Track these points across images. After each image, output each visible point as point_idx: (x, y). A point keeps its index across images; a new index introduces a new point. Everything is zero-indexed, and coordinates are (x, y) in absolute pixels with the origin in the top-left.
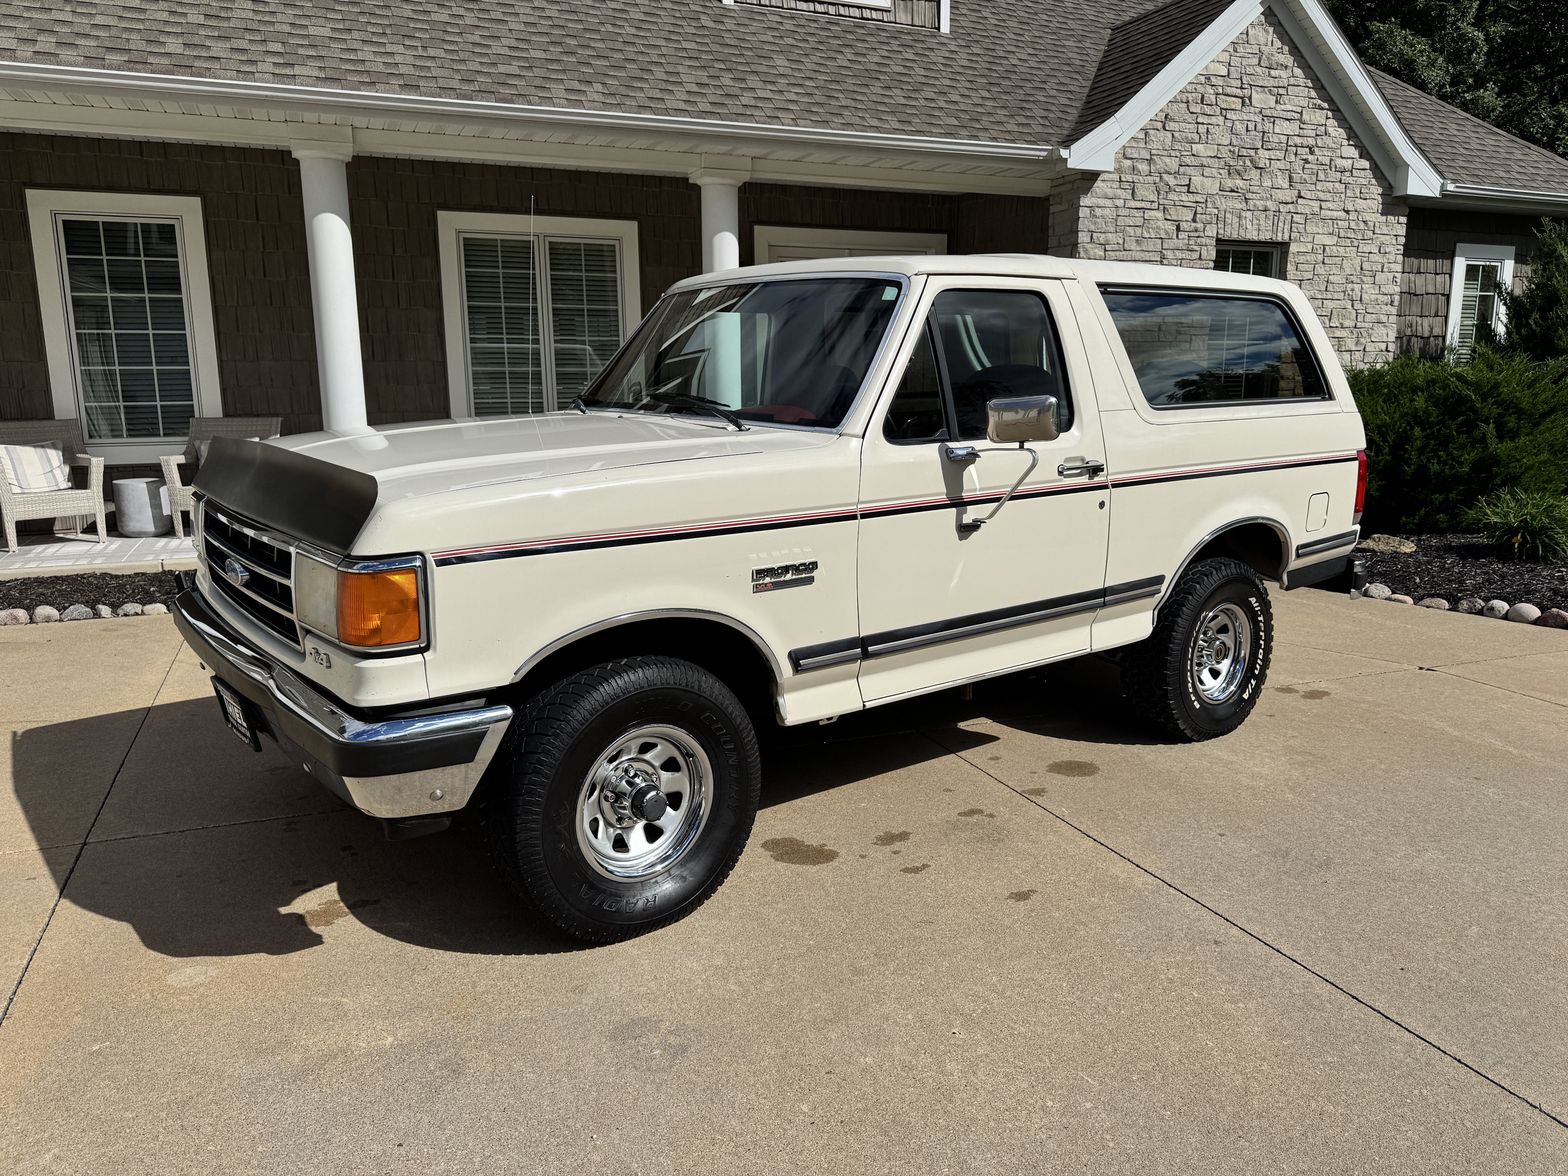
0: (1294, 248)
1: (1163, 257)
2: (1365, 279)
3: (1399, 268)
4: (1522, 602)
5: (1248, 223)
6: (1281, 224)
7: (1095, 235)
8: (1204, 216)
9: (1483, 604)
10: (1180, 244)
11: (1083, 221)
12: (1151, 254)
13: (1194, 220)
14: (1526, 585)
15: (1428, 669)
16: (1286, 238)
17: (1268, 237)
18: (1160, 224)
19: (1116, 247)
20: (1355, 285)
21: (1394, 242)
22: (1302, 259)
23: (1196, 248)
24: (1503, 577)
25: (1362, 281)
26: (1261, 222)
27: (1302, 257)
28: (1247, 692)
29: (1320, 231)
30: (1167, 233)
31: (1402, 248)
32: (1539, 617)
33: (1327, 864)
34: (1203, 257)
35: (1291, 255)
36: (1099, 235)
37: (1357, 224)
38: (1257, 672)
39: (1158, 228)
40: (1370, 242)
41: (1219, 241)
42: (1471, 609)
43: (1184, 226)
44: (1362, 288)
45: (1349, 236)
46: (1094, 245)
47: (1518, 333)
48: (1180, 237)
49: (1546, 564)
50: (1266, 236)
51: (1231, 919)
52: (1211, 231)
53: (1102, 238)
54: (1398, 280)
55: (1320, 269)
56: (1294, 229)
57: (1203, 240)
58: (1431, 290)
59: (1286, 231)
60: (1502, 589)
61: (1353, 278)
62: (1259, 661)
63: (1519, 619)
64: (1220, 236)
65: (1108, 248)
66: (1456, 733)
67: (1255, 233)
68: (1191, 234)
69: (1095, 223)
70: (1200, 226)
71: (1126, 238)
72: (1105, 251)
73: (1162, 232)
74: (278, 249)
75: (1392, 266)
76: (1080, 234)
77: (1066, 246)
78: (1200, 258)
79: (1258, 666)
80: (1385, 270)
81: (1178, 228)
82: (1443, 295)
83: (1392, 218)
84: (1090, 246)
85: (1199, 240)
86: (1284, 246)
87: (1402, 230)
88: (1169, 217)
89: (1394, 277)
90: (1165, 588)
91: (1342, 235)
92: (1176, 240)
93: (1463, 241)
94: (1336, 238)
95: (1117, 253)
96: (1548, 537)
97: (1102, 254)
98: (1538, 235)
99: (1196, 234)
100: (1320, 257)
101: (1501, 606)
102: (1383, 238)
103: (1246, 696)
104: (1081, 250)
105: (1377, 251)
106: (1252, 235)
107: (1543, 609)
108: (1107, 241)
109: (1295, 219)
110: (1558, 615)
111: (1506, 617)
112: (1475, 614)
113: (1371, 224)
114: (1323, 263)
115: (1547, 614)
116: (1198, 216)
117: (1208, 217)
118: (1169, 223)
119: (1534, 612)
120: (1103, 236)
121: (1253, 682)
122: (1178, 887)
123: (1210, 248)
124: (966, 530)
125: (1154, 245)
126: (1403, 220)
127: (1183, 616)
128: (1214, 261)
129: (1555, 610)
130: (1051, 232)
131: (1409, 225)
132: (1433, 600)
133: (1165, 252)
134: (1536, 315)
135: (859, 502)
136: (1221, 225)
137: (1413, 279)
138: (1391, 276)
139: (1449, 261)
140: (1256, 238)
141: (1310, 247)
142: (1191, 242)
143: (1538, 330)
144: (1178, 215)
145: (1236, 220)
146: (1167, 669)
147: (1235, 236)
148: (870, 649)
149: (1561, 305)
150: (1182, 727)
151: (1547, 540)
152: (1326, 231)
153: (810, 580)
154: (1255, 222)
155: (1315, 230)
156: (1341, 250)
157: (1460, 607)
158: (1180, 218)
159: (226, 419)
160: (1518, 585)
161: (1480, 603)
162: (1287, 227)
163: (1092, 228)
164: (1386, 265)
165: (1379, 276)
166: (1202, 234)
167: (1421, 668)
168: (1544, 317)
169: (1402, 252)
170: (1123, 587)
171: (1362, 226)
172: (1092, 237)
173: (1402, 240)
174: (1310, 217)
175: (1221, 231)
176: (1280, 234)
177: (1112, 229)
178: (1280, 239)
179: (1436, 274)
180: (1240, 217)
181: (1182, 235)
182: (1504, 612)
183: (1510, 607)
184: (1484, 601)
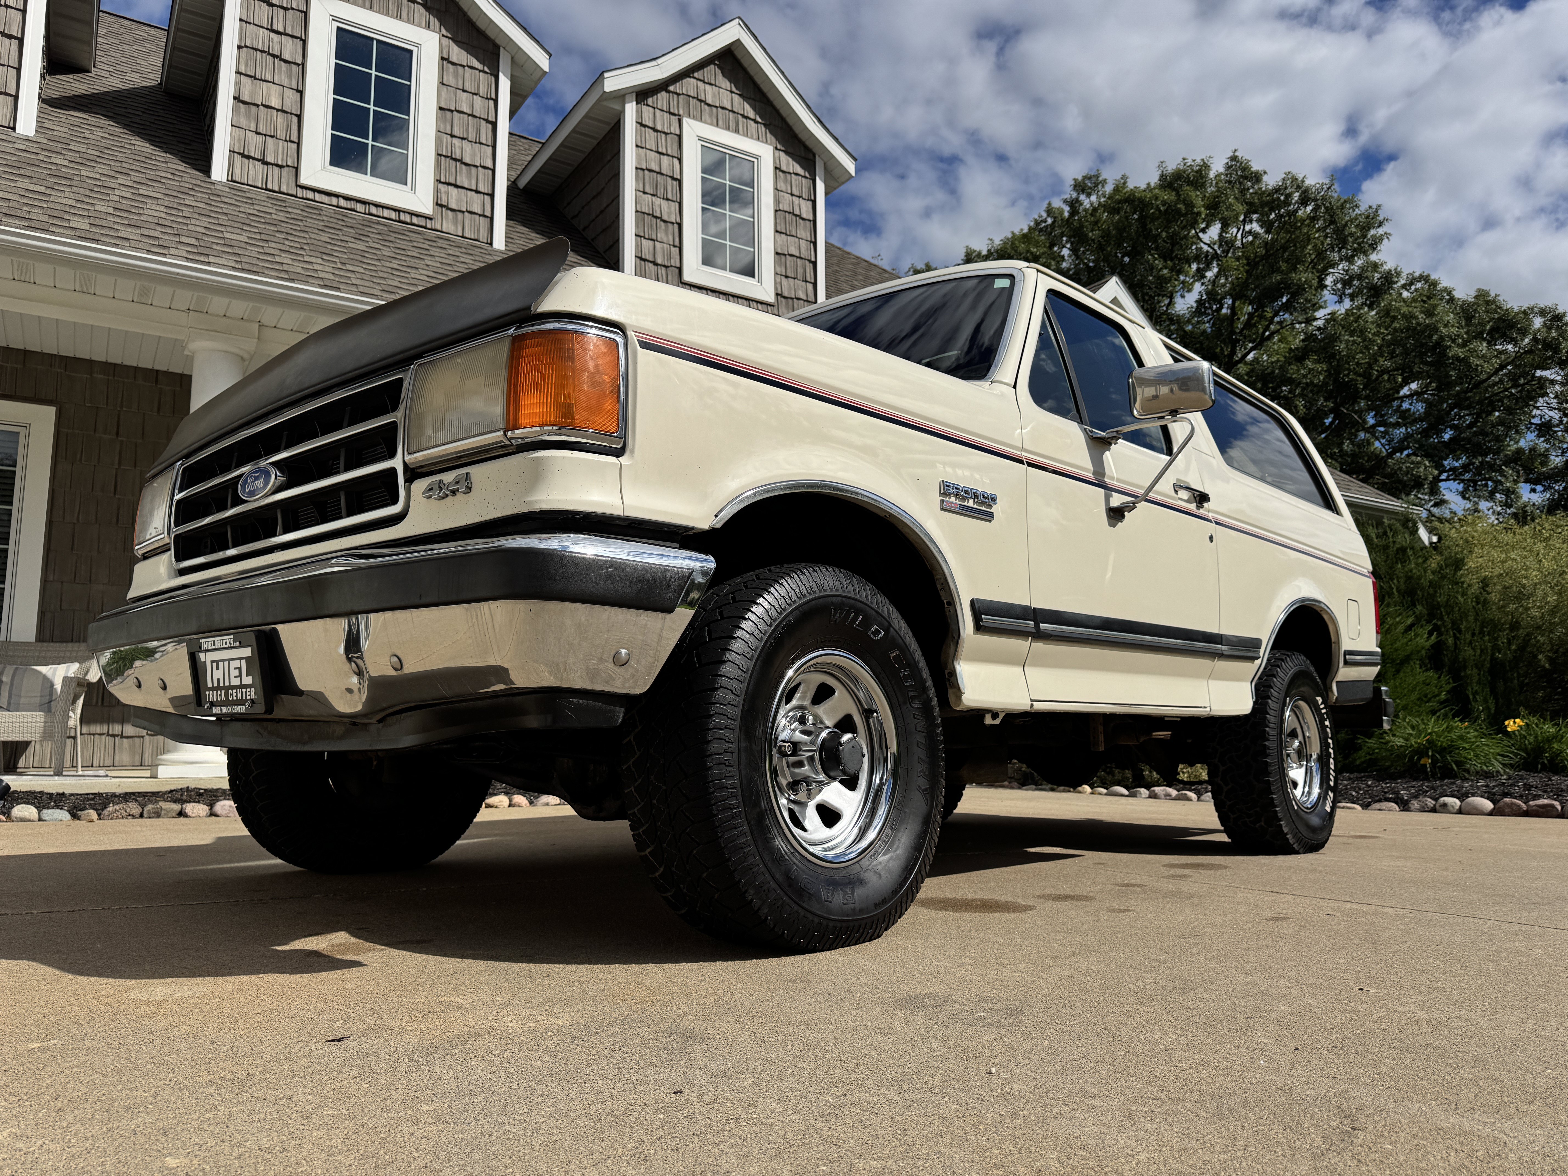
4: (1470, 797)
9: (1433, 802)
32: (1494, 809)
38: (1332, 783)
42: (1423, 807)
62: (1332, 772)
63: (1475, 811)
74: (135, 466)
79: (1332, 777)
101: (1452, 802)
103: (1329, 810)
107: (1494, 802)
110: (1513, 804)
111: (1460, 812)
112: (1429, 811)
115: (1501, 804)
119: (1486, 804)
121: (1331, 794)
124: (1113, 514)
129: (1507, 800)
132: (1381, 804)
135: (1023, 450)
146: (1267, 756)
148: (1041, 626)
153: (990, 517)
157: (1412, 808)
161: (1430, 802)
170: (1234, 640)
182: (1457, 807)
183: (1461, 802)
184: (1433, 799)
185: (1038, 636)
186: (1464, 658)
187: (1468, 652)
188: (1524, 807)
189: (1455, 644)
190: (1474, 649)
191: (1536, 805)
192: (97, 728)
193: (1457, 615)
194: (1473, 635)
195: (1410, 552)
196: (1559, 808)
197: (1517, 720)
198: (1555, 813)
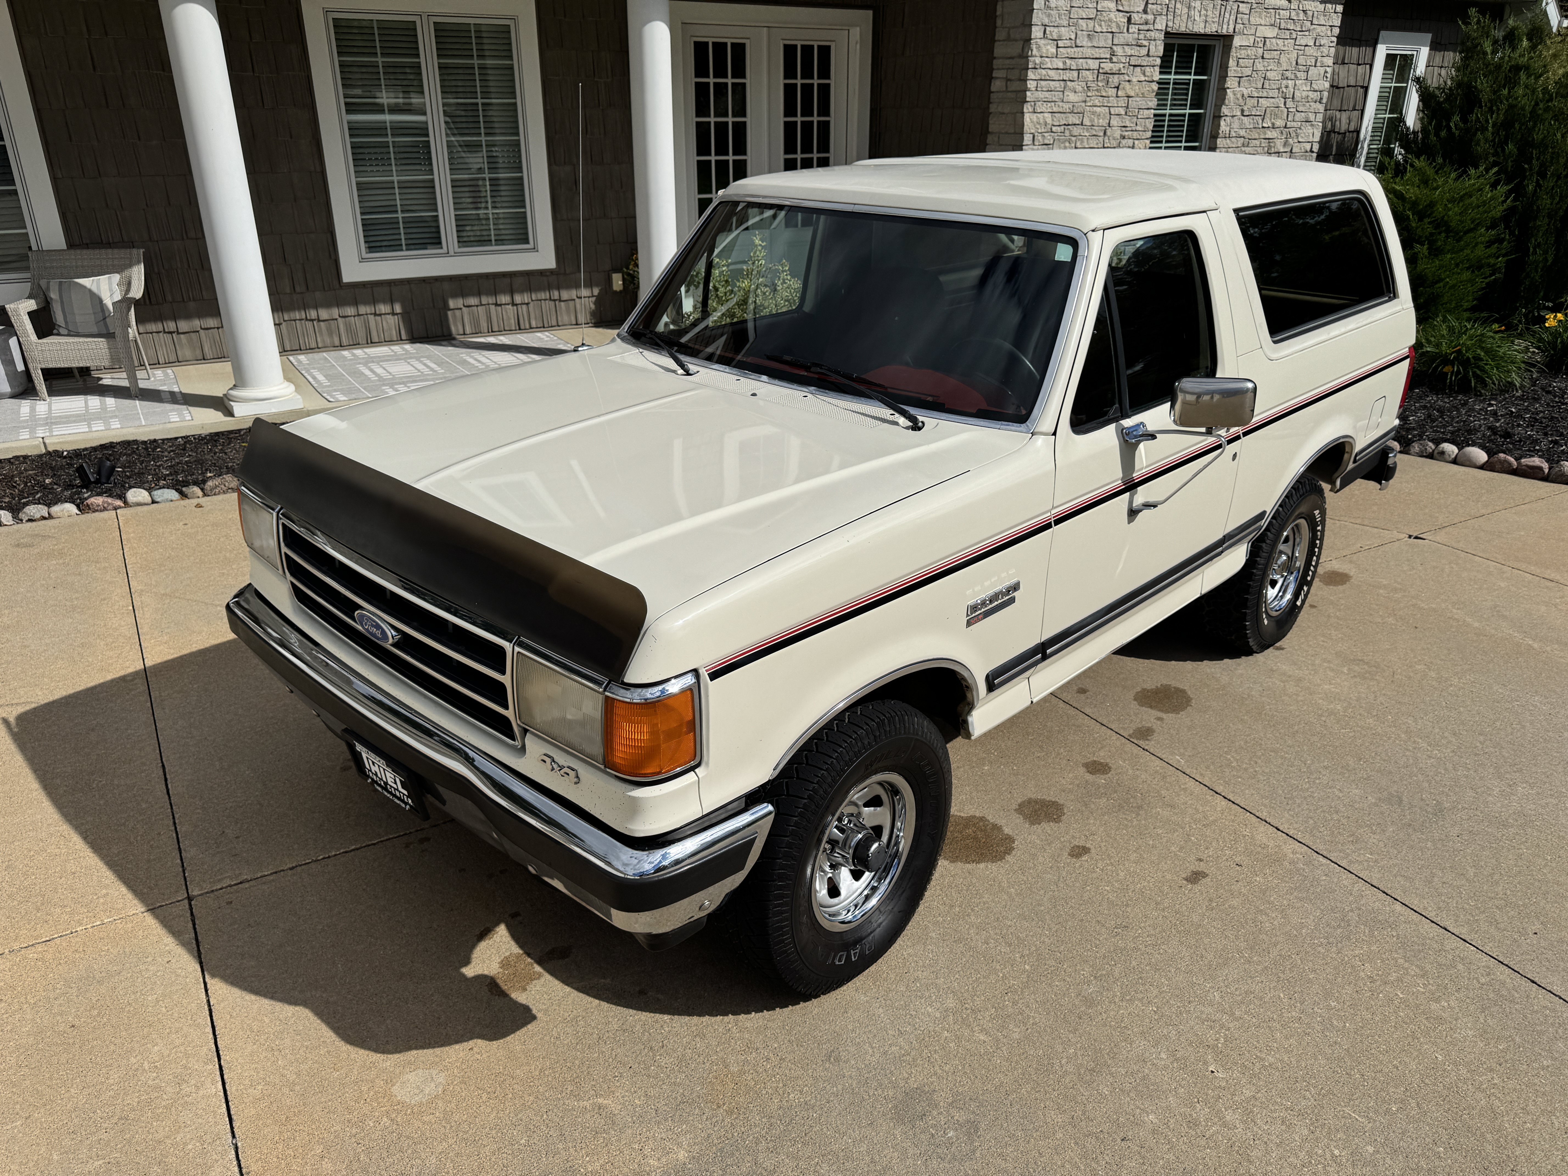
0: (1237, 41)
1: (1113, 54)
2: (1298, 74)
3: (1330, 61)
4: (1469, 445)
5: (1197, 14)
6: (1227, 15)
7: (1048, 28)
8: (1155, 7)
9: (1433, 447)
10: (1130, 38)
11: (1038, 13)
12: (1102, 50)
13: (1145, 11)
14: (1464, 421)
15: (1416, 538)
16: (1231, 30)
17: (1214, 30)
18: (1112, 15)
19: (1068, 43)
20: (1290, 82)
21: (1329, 33)
22: (1243, 53)
23: (1145, 43)
24: (1441, 411)
25: (1296, 76)
26: (1210, 13)
27: (1243, 52)
28: (1300, 600)
29: (1263, 22)
30: (1118, 26)
31: (1335, 39)
32: (1487, 462)
33: (1439, 811)
34: (1151, 54)
35: (1233, 50)
36: (1052, 29)
37: (1298, 14)
38: (1309, 578)
39: (1110, 20)
40: (1307, 33)
41: (1168, 34)
42: (1422, 452)
43: (1135, 17)
44: (1295, 85)
45: (1289, 27)
46: (1046, 41)
47: (1437, 135)
48: (1130, 30)
49: (1476, 395)
50: (1212, 29)
51: (1389, 892)
52: (1161, 24)
53: (1054, 32)
54: (1329, 75)
55: (1259, 65)
56: (1239, 21)
57: (1152, 34)
58: (1352, 83)
59: (1231, 22)
60: (1445, 427)
61: (1288, 74)
62: (1312, 568)
63: (1468, 463)
64: (1169, 29)
65: (1060, 44)
66: (1476, 624)
67: (1202, 25)
68: (1142, 27)
69: (1049, 15)
70: (1150, 17)
71: (1079, 33)
72: (1058, 47)
73: (1114, 25)
74: (106, 35)
75: (1325, 60)
76: (1034, 29)
77: (1016, 40)
78: (1148, 55)
79: (1310, 573)
80: (1318, 64)
81: (1129, 19)
82: (1362, 87)
83: (1330, 6)
84: (1042, 42)
85: (1148, 34)
86: (1226, 40)
87: (1337, 21)
88: (1121, 8)
89: (1326, 72)
90: (1264, 523)
91: (1282, 27)
92: (1126, 35)
93: (1387, 29)
94: (1276, 29)
95: (1069, 50)
96: (1478, 367)
97: (1054, 51)
98: (1463, 27)
99: (1146, 27)
100: (1260, 51)
101: (1451, 449)
102: (1319, 29)
103: (1299, 603)
104: (1034, 47)
105: (1312, 44)
106: (1199, 28)
107: (1490, 453)
108: (1060, 36)
109: (1240, 9)
110: (1506, 461)
111: (1455, 462)
112: (1427, 457)
113: (1310, 13)
114: (1263, 58)
115: (1494, 459)
116: (1150, 6)
117: (1159, 7)
118: (1121, 14)
119: (1482, 456)
120: (1056, 30)
121: (1305, 588)
122: (1325, 853)
123: (1159, 42)
124: (1133, 513)
125: (1105, 40)
126: (1340, 8)
127: (1268, 541)
128: (1161, 58)
129: (1502, 455)
130: (999, 22)
131: (1344, 13)
133: (1115, 48)
134: (1456, 118)
135: (1053, 508)
136: (1170, 17)
137: (1337, 70)
138: (1322, 70)
139: (1371, 49)
140: (1202, 31)
141: (1252, 41)
142: (1141, 36)
143: (1457, 134)
144: (1130, 6)
145: (1185, 10)
146: (1248, 593)
147: (1183, 29)
148: (1048, 651)
149: (1481, 107)
150: (1251, 644)
151: (1478, 372)
152: (1268, 21)
153: (1012, 600)
154: (1203, 12)
155: (1259, 21)
156: (1280, 42)
157: (1412, 451)
158: (1132, 9)
159: (72, 252)
160: (1457, 422)
161: (1430, 446)
162: (1233, 18)
163: (1046, 21)
164: (1319, 59)
165: (1313, 71)
166: (1151, 27)
167: (1410, 537)
168: (1464, 120)
169: (1334, 44)
170: (1236, 532)
171: (1302, 16)
172: (1045, 32)
173: (1337, 31)
174: (1255, 6)
175: (1170, 24)
176: (1225, 27)
177: (1065, 23)
178: (1224, 32)
179: (1359, 64)
180: (1189, 8)
181: (1133, 29)
182: (1453, 456)
183: (1459, 451)
184: (1434, 443)
185: (1045, 657)
186: (1538, 207)
187: (1545, 202)
188: (1515, 464)
189: (1535, 190)
190: (1552, 197)
191: (1527, 466)
192: (152, 327)
193: (1548, 157)
194: (1559, 178)
195: (1523, 76)
196: (1546, 471)
197: (1559, 315)
198: (1540, 475)
